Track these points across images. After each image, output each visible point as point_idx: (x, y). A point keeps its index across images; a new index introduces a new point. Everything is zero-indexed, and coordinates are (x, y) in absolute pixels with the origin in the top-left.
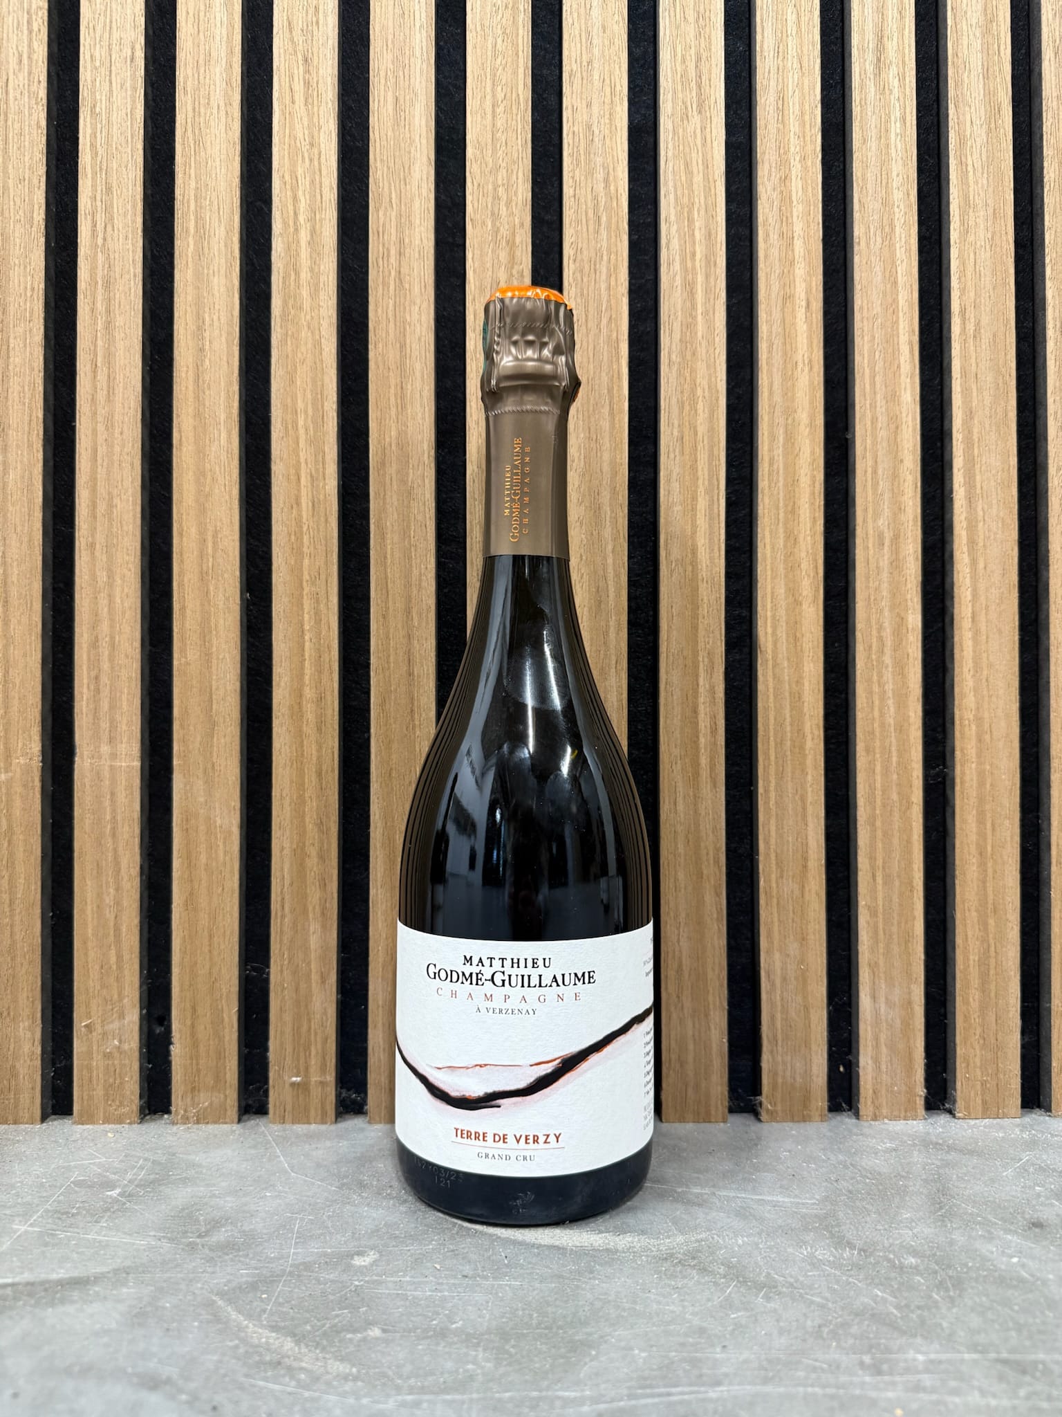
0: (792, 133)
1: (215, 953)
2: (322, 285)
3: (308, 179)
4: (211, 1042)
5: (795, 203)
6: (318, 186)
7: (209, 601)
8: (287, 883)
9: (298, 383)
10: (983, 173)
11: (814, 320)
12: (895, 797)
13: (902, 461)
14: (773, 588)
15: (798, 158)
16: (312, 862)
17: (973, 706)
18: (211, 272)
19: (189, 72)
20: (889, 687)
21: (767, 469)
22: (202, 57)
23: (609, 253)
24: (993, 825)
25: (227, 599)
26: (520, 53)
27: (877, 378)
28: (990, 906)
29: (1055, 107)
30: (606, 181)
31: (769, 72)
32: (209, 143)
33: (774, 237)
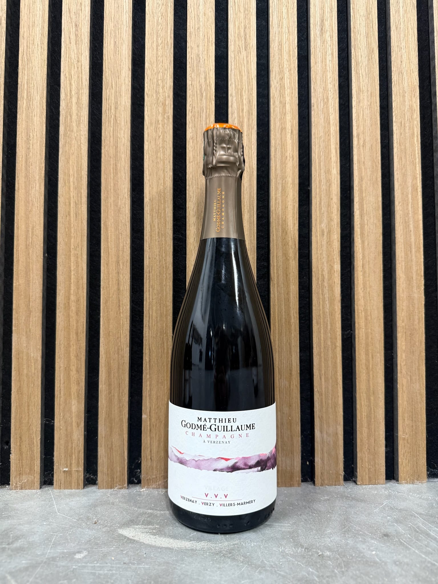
0: (285, 60)
1: (31, 413)
2: (81, 121)
3: (76, 75)
4: (28, 453)
5: (286, 88)
6: (80, 79)
7: (29, 258)
8: (62, 382)
9: (71, 163)
10: (366, 77)
11: (295, 139)
12: (329, 343)
13: (332, 199)
14: (277, 253)
15: (287, 70)
16: (73, 373)
17: (363, 304)
18: (33, 115)
19: (25, 30)
20: (327, 296)
21: (274, 202)
22: (31, 23)
23: (206, 109)
24: (372, 356)
25: (37, 256)
26: (169, 24)
27: (321, 163)
28: (371, 391)
29: (396, 50)
30: (205, 78)
31: (275, 33)
32: (33, 60)
33: (277, 103)
